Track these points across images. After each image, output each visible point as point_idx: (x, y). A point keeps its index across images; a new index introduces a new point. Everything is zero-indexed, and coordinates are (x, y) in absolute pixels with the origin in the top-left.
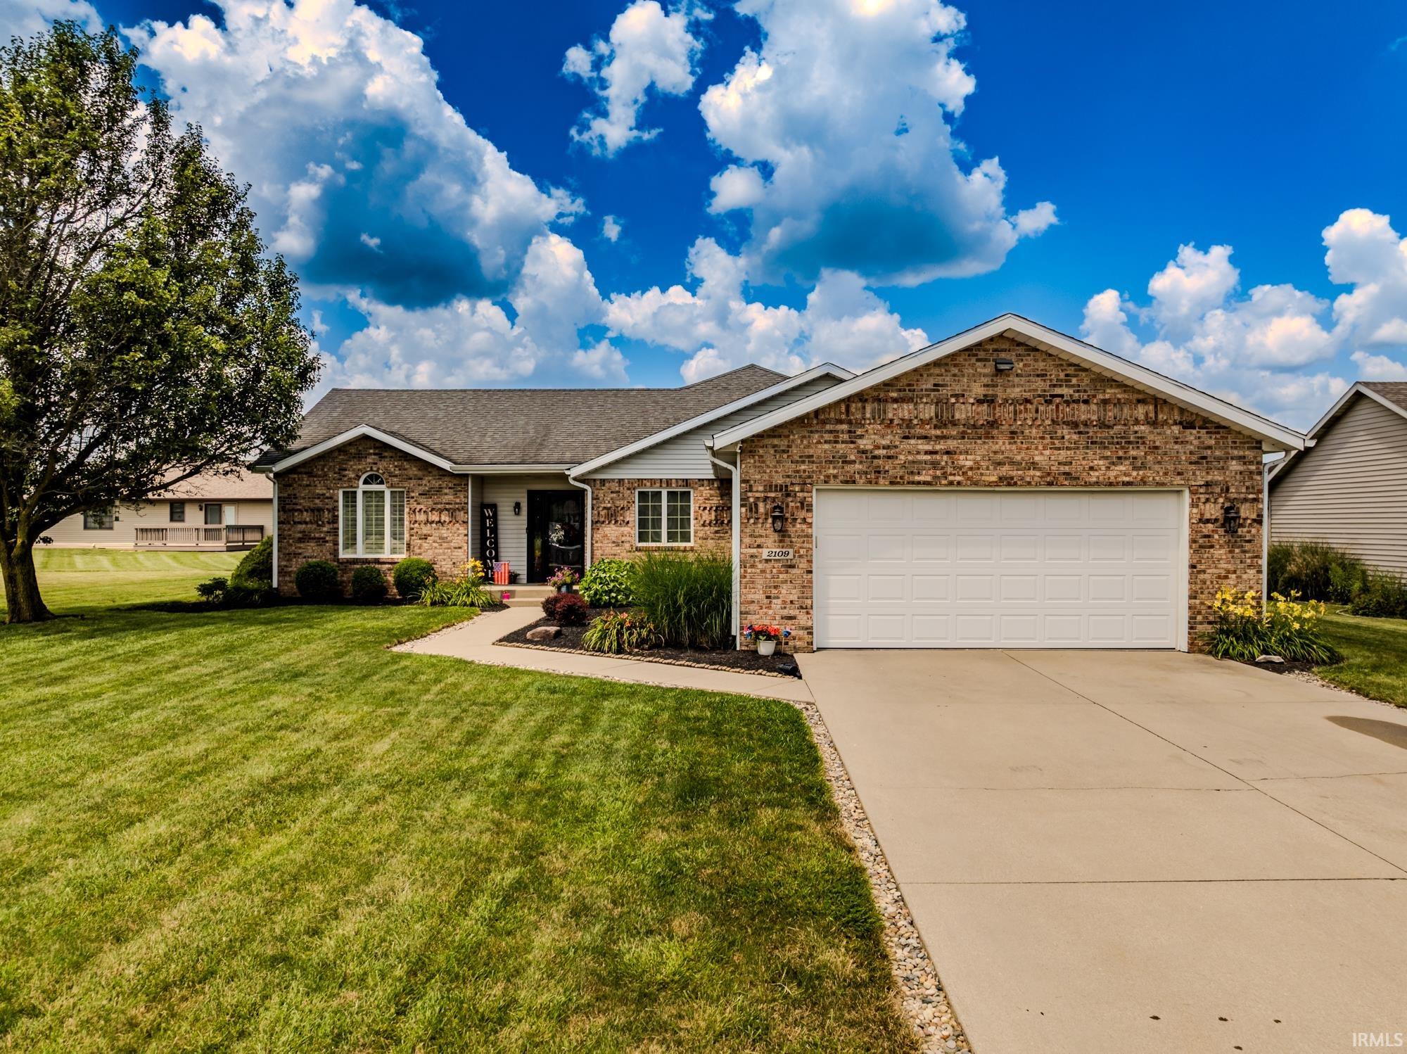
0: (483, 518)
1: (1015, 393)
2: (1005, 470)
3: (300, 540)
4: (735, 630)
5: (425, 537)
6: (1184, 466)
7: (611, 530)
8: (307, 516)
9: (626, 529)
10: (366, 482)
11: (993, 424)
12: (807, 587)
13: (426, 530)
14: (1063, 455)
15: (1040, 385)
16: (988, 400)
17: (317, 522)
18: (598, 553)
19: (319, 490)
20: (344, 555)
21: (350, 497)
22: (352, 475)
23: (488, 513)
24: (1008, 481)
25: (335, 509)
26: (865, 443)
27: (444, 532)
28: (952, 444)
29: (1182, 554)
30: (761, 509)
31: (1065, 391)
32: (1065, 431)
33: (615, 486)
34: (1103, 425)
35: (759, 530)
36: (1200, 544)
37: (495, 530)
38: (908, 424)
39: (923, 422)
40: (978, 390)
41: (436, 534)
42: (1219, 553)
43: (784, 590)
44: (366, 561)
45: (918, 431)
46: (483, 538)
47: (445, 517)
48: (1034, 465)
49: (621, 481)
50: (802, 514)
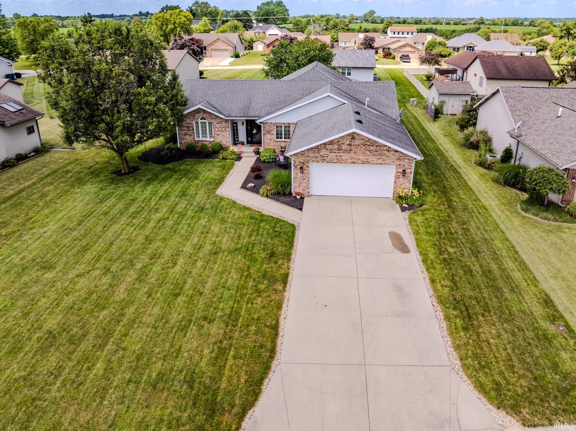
0: (234, 127)
1: (356, 143)
2: (353, 160)
3: (185, 135)
4: (292, 192)
5: (218, 135)
6: (394, 160)
7: (268, 136)
8: (185, 128)
9: (273, 136)
10: (201, 119)
11: (351, 150)
12: (308, 184)
13: (218, 133)
14: (366, 157)
15: (362, 142)
16: (350, 145)
17: (188, 130)
18: (265, 142)
19: (188, 121)
20: (196, 139)
21: (197, 123)
22: (197, 118)
23: (235, 125)
24: (354, 163)
25: (193, 127)
26: (321, 154)
27: (223, 133)
28: (341, 154)
29: (393, 179)
30: (298, 167)
31: (368, 143)
32: (367, 152)
33: (270, 125)
34: (376, 151)
35: (297, 171)
36: (397, 177)
37: (237, 130)
38: (331, 150)
39: (335, 149)
40: (348, 142)
41: (221, 134)
42: (401, 179)
43: (303, 184)
44: (203, 141)
45: (334, 151)
46: (234, 132)
47: (223, 129)
48: (360, 159)
49: (271, 123)
50: (307, 168)
